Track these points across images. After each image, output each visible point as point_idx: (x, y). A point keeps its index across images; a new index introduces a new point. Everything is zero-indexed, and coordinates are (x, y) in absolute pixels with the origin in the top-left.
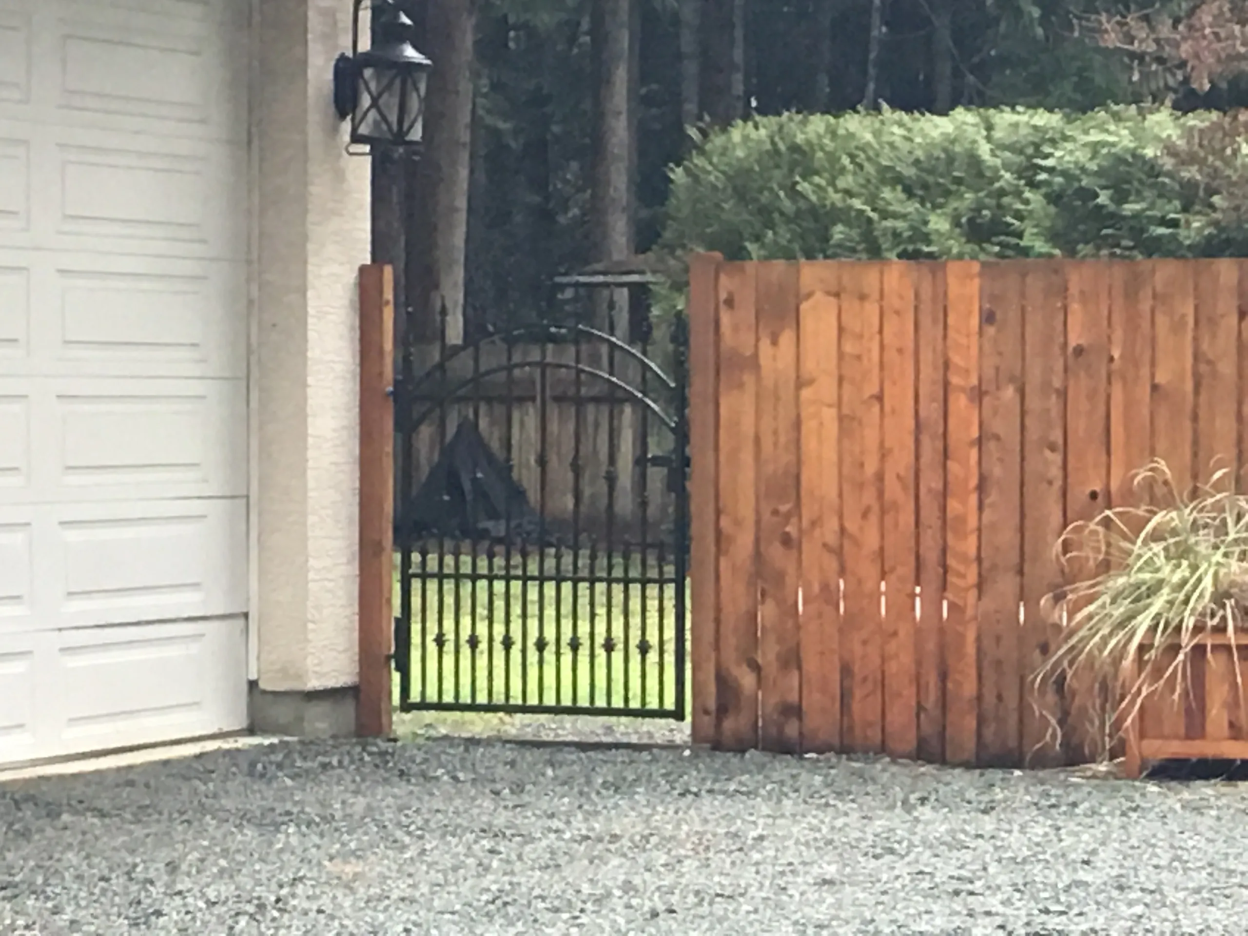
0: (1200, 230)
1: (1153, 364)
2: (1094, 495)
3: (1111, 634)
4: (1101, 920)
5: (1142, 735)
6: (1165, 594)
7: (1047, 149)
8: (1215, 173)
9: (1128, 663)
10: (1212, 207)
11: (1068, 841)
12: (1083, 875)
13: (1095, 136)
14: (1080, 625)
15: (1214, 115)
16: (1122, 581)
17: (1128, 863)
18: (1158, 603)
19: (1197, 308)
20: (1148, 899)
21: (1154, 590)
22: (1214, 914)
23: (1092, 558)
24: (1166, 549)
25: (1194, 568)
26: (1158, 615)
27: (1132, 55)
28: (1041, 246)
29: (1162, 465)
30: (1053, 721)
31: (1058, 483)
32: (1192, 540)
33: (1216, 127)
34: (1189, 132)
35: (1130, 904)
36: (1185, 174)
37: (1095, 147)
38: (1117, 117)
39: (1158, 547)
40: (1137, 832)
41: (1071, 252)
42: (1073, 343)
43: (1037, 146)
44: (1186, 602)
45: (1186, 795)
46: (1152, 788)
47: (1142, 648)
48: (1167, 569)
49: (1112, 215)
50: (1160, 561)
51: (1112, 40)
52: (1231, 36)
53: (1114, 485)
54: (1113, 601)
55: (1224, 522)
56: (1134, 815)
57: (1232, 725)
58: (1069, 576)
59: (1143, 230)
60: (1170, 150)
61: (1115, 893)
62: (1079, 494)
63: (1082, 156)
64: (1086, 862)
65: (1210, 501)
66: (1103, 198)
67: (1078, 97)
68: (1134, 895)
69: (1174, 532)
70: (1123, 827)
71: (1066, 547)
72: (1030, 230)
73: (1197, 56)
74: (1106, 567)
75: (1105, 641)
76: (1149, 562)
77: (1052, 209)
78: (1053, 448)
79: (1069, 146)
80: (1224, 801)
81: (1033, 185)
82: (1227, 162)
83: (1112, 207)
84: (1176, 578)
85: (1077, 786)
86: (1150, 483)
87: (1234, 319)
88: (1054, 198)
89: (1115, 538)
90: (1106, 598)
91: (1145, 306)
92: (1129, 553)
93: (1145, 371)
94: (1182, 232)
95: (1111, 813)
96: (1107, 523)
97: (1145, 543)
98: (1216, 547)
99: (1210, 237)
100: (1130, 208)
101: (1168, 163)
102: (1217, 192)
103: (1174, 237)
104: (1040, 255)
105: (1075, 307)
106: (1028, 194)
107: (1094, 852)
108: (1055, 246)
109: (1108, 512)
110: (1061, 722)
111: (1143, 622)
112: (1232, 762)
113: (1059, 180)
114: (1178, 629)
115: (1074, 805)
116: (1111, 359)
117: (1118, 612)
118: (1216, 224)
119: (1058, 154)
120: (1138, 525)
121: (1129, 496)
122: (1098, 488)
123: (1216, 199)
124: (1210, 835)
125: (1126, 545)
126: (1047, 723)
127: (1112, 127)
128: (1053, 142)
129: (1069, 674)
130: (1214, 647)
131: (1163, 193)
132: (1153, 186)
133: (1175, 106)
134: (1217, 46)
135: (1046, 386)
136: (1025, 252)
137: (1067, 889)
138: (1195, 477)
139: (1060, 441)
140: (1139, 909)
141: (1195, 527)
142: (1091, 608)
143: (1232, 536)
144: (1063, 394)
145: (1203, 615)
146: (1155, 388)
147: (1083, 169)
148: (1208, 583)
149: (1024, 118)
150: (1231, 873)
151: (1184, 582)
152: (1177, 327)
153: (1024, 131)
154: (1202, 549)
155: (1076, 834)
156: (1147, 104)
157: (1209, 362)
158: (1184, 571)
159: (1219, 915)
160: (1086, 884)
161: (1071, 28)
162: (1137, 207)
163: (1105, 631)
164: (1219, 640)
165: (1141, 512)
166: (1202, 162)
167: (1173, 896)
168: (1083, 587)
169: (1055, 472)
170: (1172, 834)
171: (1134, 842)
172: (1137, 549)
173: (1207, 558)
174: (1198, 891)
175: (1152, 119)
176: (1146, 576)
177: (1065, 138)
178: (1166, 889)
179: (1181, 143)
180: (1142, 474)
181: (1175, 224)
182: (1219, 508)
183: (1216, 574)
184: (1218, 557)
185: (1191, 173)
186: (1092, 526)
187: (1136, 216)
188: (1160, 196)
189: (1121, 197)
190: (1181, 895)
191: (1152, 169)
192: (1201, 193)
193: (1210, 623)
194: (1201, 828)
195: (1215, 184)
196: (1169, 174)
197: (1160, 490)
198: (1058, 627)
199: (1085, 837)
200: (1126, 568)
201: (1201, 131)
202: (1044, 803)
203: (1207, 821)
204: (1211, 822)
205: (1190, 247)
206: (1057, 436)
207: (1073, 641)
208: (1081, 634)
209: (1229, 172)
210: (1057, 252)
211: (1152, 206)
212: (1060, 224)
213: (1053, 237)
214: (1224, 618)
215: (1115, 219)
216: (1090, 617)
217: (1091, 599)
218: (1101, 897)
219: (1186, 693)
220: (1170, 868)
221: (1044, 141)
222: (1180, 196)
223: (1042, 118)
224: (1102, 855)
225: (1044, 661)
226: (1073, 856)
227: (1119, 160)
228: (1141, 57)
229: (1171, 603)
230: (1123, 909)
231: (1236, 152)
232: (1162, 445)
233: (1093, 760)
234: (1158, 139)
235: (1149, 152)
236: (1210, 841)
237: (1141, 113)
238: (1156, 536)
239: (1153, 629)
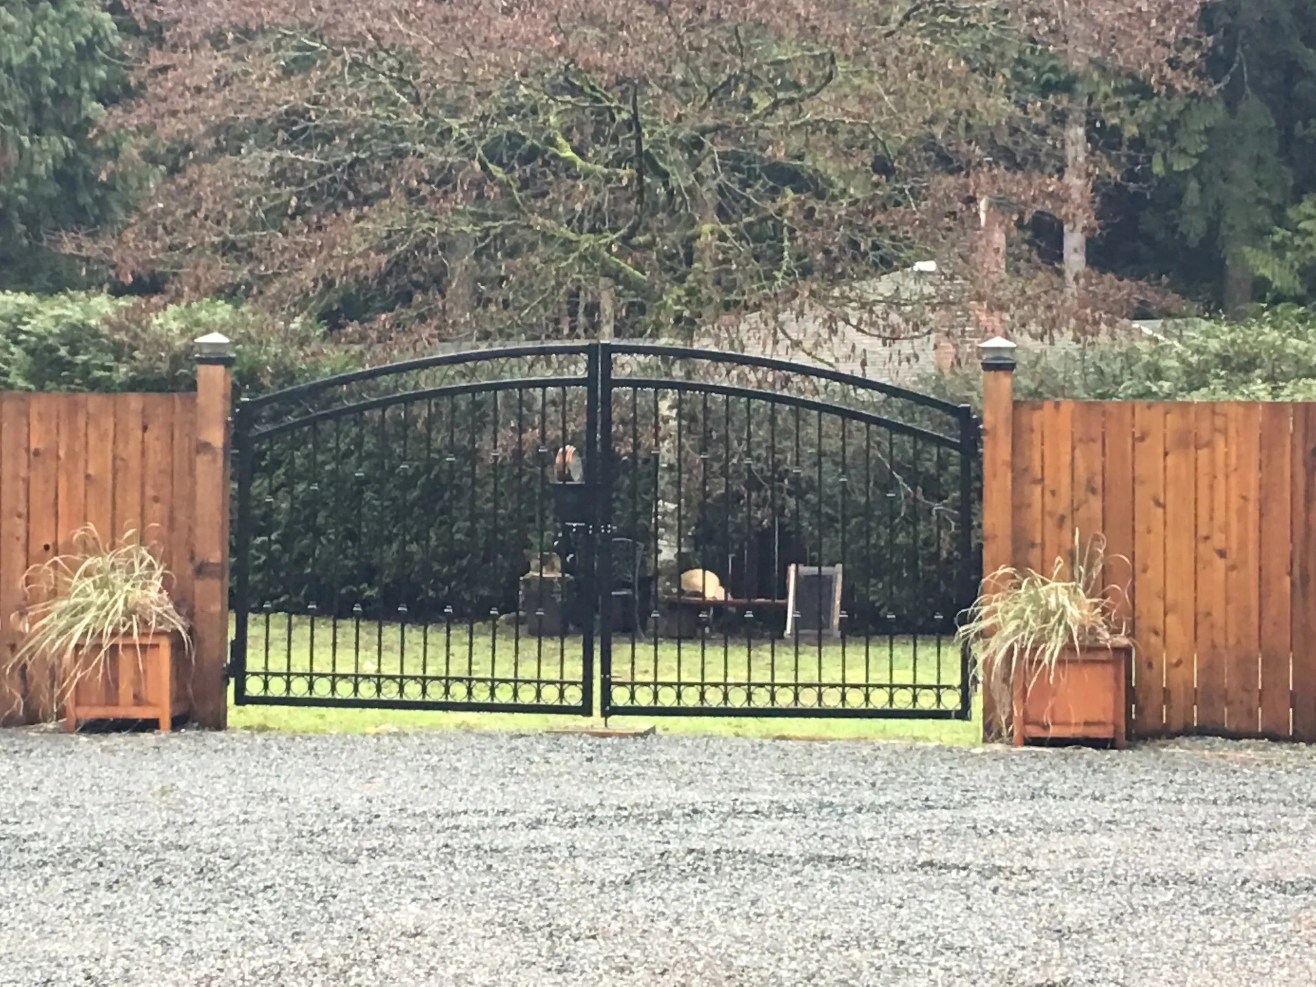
0: (126, 373)
1: (86, 462)
2: (47, 547)
3: (58, 637)
4: (43, 827)
5: (77, 704)
6: (92, 612)
7: (25, 319)
8: (136, 336)
9: (68, 655)
10: (133, 358)
11: (24, 775)
12: (32, 797)
13: (58, 311)
14: (37, 632)
15: (136, 299)
16: (64, 603)
17: (64, 788)
18: (88, 617)
19: (116, 425)
20: (74, 812)
21: (84, 610)
22: (117, 821)
23: (45, 588)
24: (94, 582)
25: (112, 594)
26: (88, 626)
27: (83, 259)
28: (21, 383)
29: (91, 526)
30: (19, 696)
31: (23, 541)
32: (111, 576)
33: (136, 306)
34: (118, 310)
35: (62, 816)
36: (117, 337)
37: (57, 319)
38: (72, 299)
39: (89, 581)
40: (70, 769)
41: (41, 388)
42: (33, 447)
43: (19, 317)
44: (106, 616)
45: (105, 743)
46: (83, 739)
47: (78, 647)
48: (95, 595)
49: (70, 363)
50: (90, 590)
51: (69, 248)
52: (146, 248)
53: (61, 541)
54: (59, 616)
55: (132, 564)
56: (70, 757)
57: (136, 696)
58: (31, 599)
59: (89, 373)
60: (106, 320)
61: (54, 809)
62: (36, 548)
63: (50, 325)
64: (35, 789)
65: (124, 550)
66: (63, 352)
67: (51, 285)
68: (65, 810)
69: (99, 571)
70: (62, 765)
71: (28, 581)
72: (13, 370)
73: (123, 260)
74: (54, 594)
75: (53, 642)
76: (83, 591)
77: (29, 358)
78: (19, 516)
79: (40, 317)
80: (129, 746)
81: (17, 343)
82: (144, 330)
83: (69, 358)
84: (99, 602)
85: (33, 739)
86: (83, 541)
87: (139, 433)
88: (30, 352)
89: (60, 574)
90: (54, 615)
91: (81, 423)
92: (69, 584)
93: (81, 464)
94: (114, 375)
95: (55, 756)
96: (55, 565)
97: (80, 578)
98: (127, 581)
99: (133, 378)
100: (80, 359)
101: (105, 329)
102: (135, 349)
103: (110, 378)
104: (21, 388)
105: (34, 423)
106: (13, 349)
107: (41, 782)
108: (32, 382)
109: (56, 558)
110: (23, 697)
111: (78, 630)
112: (135, 720)
113: (34, 339)
114: (101, 634)
115: (30, 751)
116: (58, 458)
117: (62, 623)
118: (135, 369)
119: (33, 322)
120: (74, 566)
121: (70, 548)
122: (50, 543)
123: (136, 354)
124: (119, 768)
125: (67, 579)
126: (15, 698)
127: (69, 305)
128: (30, 315)
129: (29, 664)
130: (124, 646)
131: (102, 349)
132: (95, 344)
133: (110, 292)
134: (137, 254)
135: (16, 477)
136: (11, 387)
137: (22, 807)
138: (113, 535)
139: (24, 511)
140: (68, 819)
141: (113, 568)
142: (44, 621)
143: (137, 573)
144: (27, 481)
145: (118, 625)
146: (88, 477)
147: (50, 333)
148: (120, 605)
149: (11, 298)
150: (130, 793)
151: (104, 605)
152: (102, 438)
153: (10, 307)
154: (118, 582)
155: (30, 770)
156: (93, 291)
157: (123, 460)
158: (105, 597)
159: (120, 821)
160: (34, 804)
161: (41, 240)
162: (85, 358)
163: (53, 636)
164: (128, 642)
165: (77, 558)
166: (128, 330)
167: (91, 809)
168: (39, 608)
169: (21, 532)
170: (94, 768)
171: (68, 774)
172: (74, 581)
173: (121, 588)
174: (108, 806)
175: (95, 301)
176: (80, 600)
177: (38, 312)
178: (87, 805)
179: (114, 317)
180: (78, 533)
181: (109, 369)
182: (129, 554)
183: (126, 599)
184: (128, 587)
185: (120, 336)
186: (45, 567)
187: (85, 363)
188: (100, 351)
189: (74, 352)
190: (97, 808)
191: (95, 334)
192: (126, 349)
193: (122, 630)
194: (113, 764)
195: (134, 344)
196: (105, 336)
197: (90, 544)
198: (22, 635)
199: (36, 772)
200: (67, 595)
201: (127, 309)
202: (11, 749)
203: (116, 761)
204: (120, 761)
205: (120, 385)
206: (22, 509)
207: (31, 643)
208: (38, 637)
209: (143, 336)
210: (32, 387)
211: (94, 357)
212: (34, 369)
213: (29, 377)
214: (131, 627)
215: (71, 365)
216: (44, 626)
217: (45, 615)
218: (44, 812)
219: (105, 674)
220: (91, 791)
221: (25, 314)
222: (113, 352)
223: (23, 299)
224: (46, 783)
225: (13, 655)
226: (27, 785)
227: (73, 326)
228: (87, 260)
229: (97, 617)
230: (59, 820)
231: (149, 323)
232: (92, 514)
233: (45, 721)
234: (99, 313)
235: (93, 322)
236: (119, 772)
237: (89, 297)
238: (87, 574)
239: (84, 634)
